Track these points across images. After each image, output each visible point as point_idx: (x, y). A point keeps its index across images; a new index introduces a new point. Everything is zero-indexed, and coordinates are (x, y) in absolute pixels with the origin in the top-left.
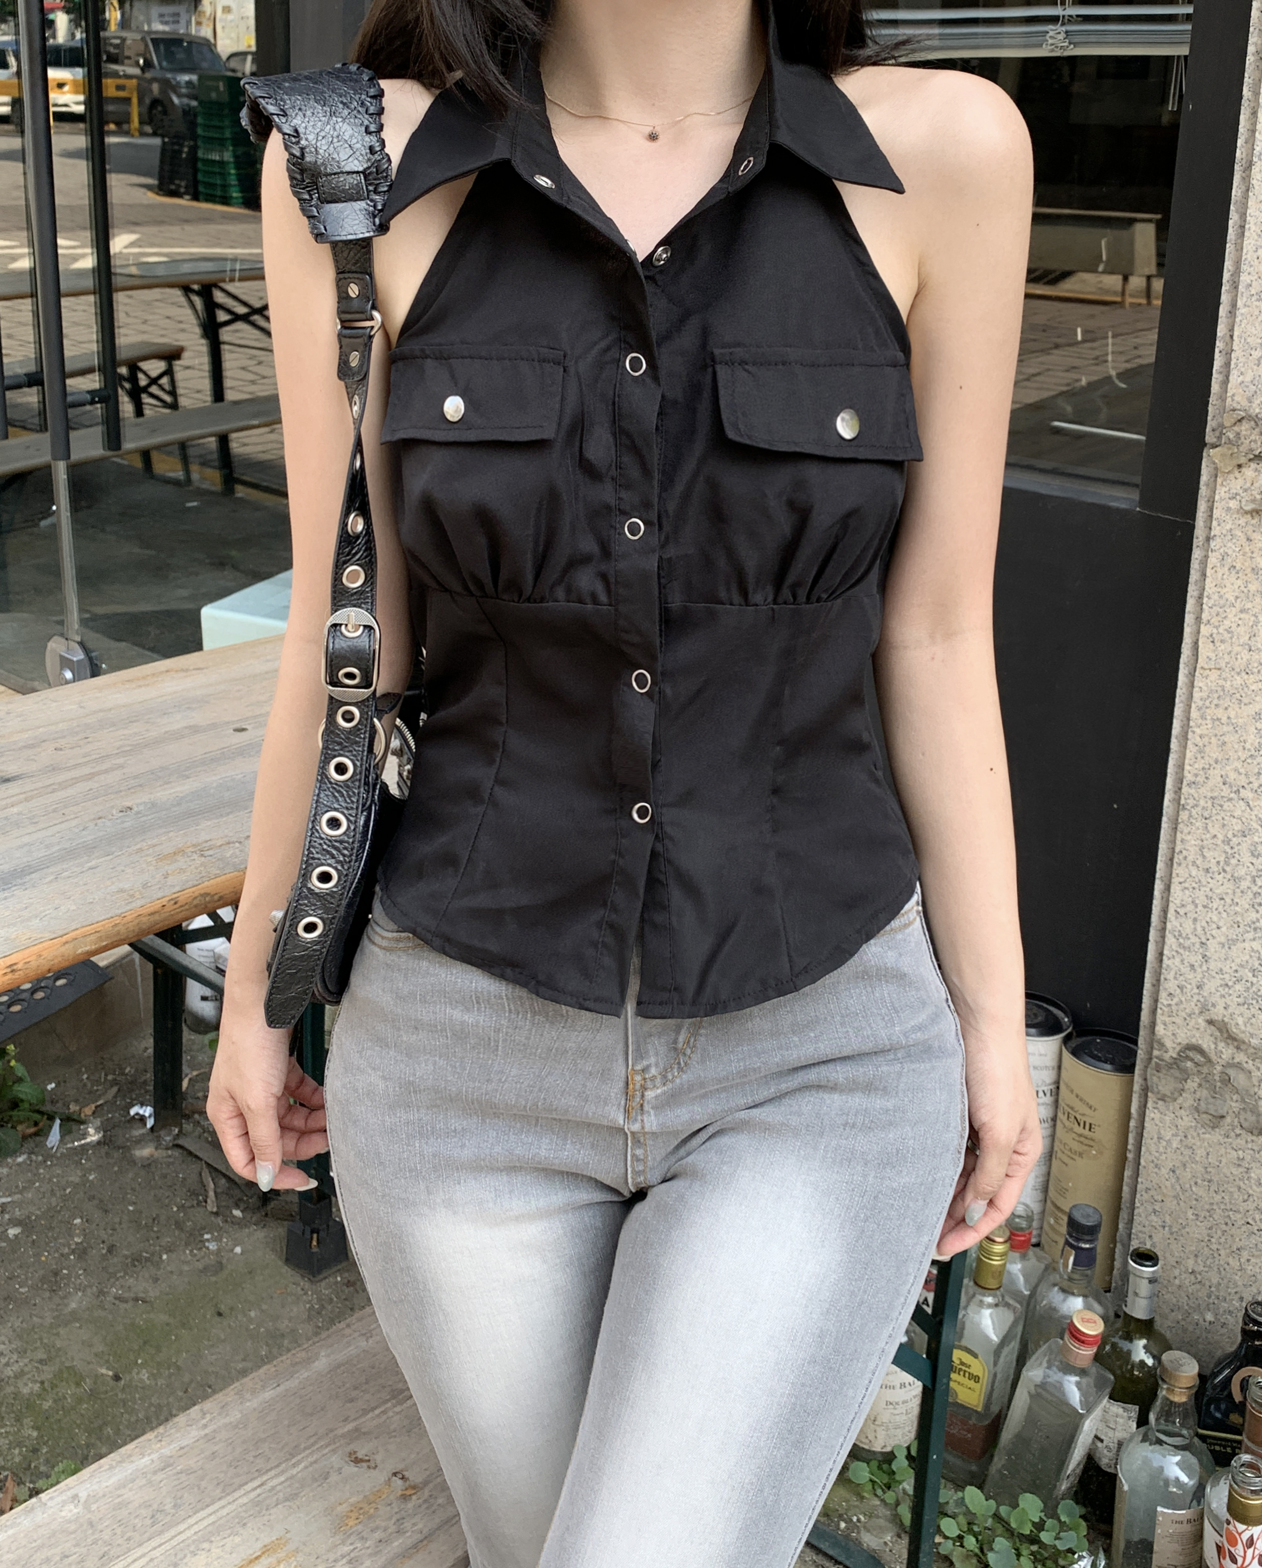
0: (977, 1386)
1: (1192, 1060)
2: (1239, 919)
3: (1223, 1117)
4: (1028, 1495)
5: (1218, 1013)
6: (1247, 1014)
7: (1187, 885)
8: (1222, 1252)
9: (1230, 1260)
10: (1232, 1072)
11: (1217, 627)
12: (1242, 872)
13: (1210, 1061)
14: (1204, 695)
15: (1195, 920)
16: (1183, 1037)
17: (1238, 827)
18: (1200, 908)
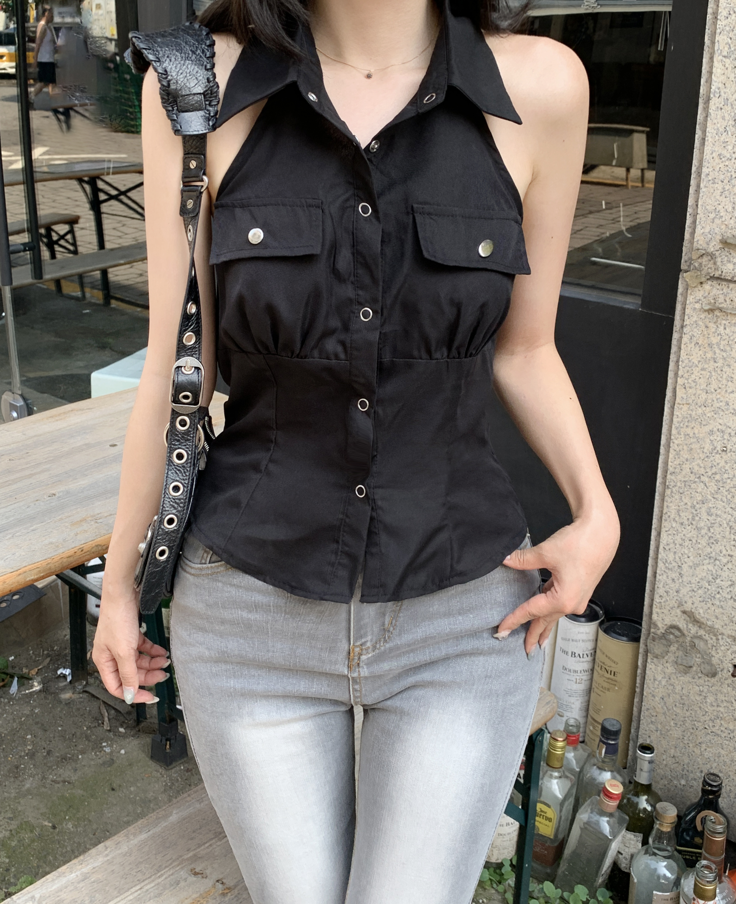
0: (550, 824)
1: (673, 634)
2: (700, 552)
3: (691, 667)
4: (579, 886)
5: (688, 607)
6: (705, 607)
7: (670, 532)
8: (691, 745)
9: (695, 750)
10: (696, 641)
11: (687, 379)
12: (702, 524)
13: (684, 635)
14: (679, 420)
15: (675, 553)
16: (668, 621)
17: (699, 498)
18: (678, 546)
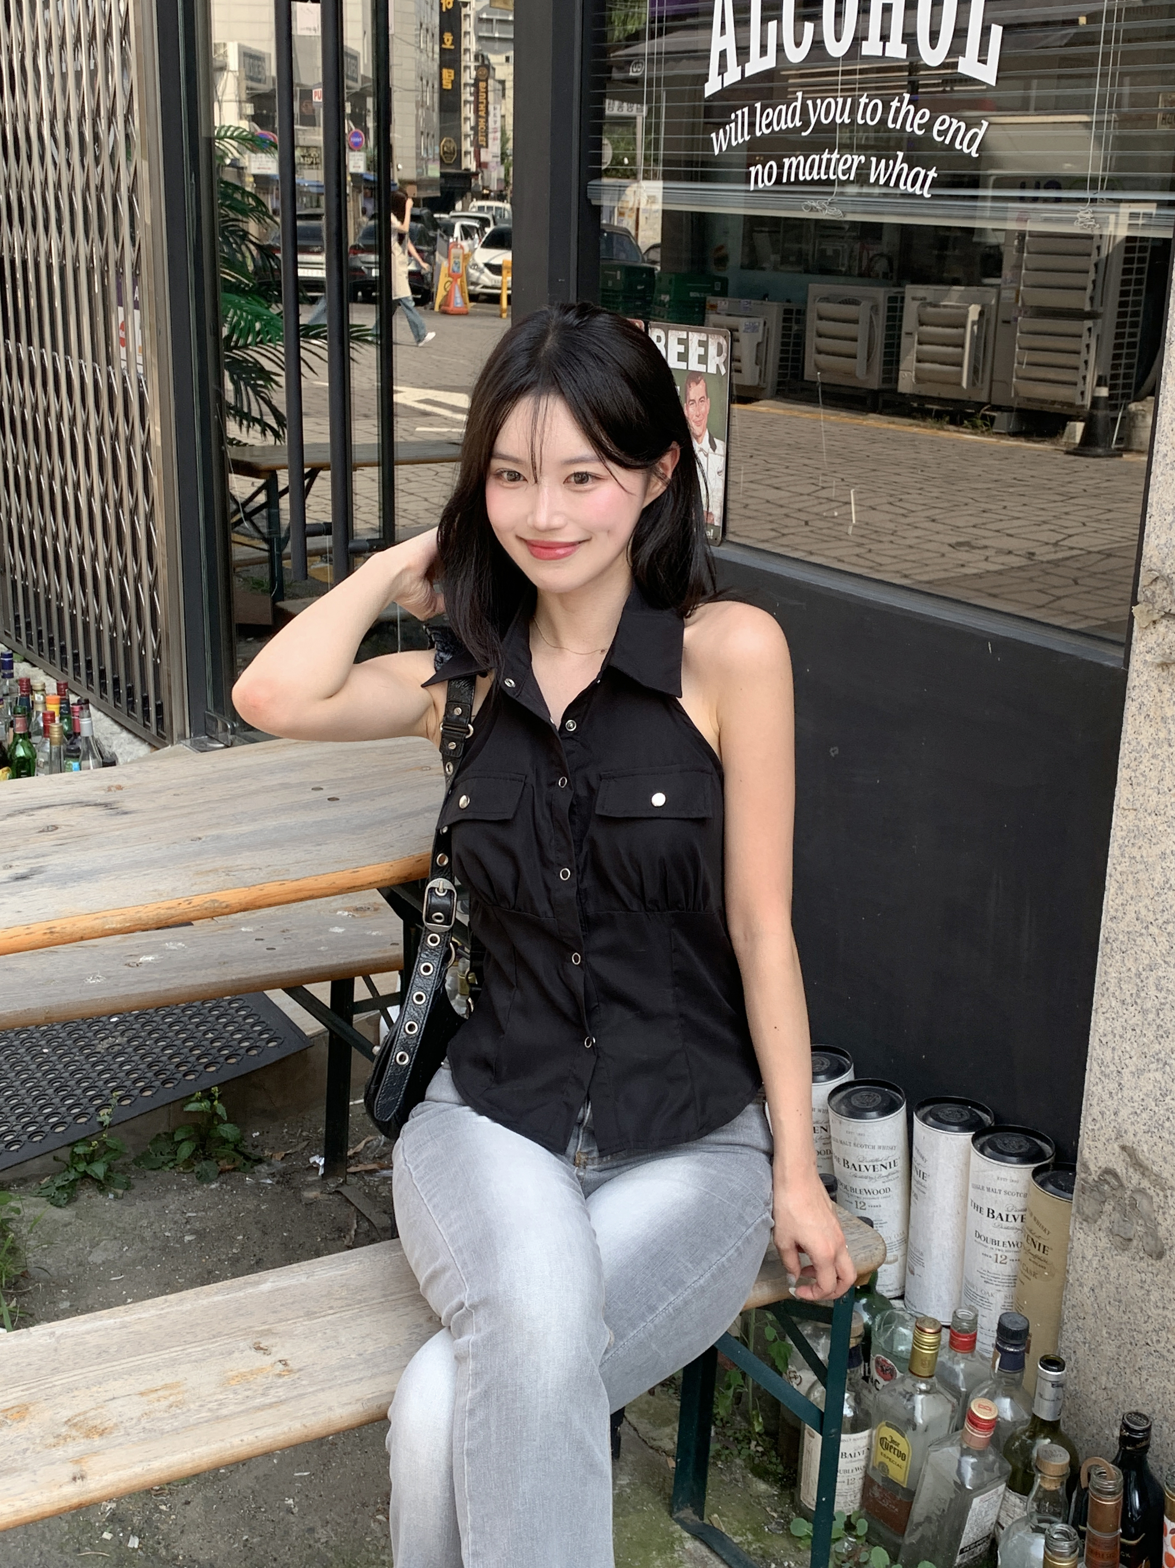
0: (904, 1463)
1: (1108, 1183)
2: (1146, 1050)
3: (1130, 1240)
4: (927, 1563)
5: (1129, 1140)
6: (1151, 1142)
7: (1107, 1015)
8: (1128, 1371)
9: (1133, 1378)
10: (1138, 1197)
11: (1135, 771)
12: (1148, 1005)
13: (1121, 1185)
14: (1124, 834)
15: (1114, 1049)
16: (1102, 1162)
17: (1146, 962)
18: (1117, 1037)
